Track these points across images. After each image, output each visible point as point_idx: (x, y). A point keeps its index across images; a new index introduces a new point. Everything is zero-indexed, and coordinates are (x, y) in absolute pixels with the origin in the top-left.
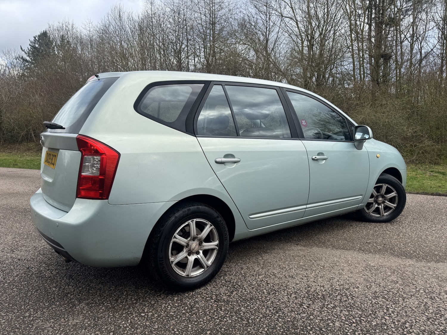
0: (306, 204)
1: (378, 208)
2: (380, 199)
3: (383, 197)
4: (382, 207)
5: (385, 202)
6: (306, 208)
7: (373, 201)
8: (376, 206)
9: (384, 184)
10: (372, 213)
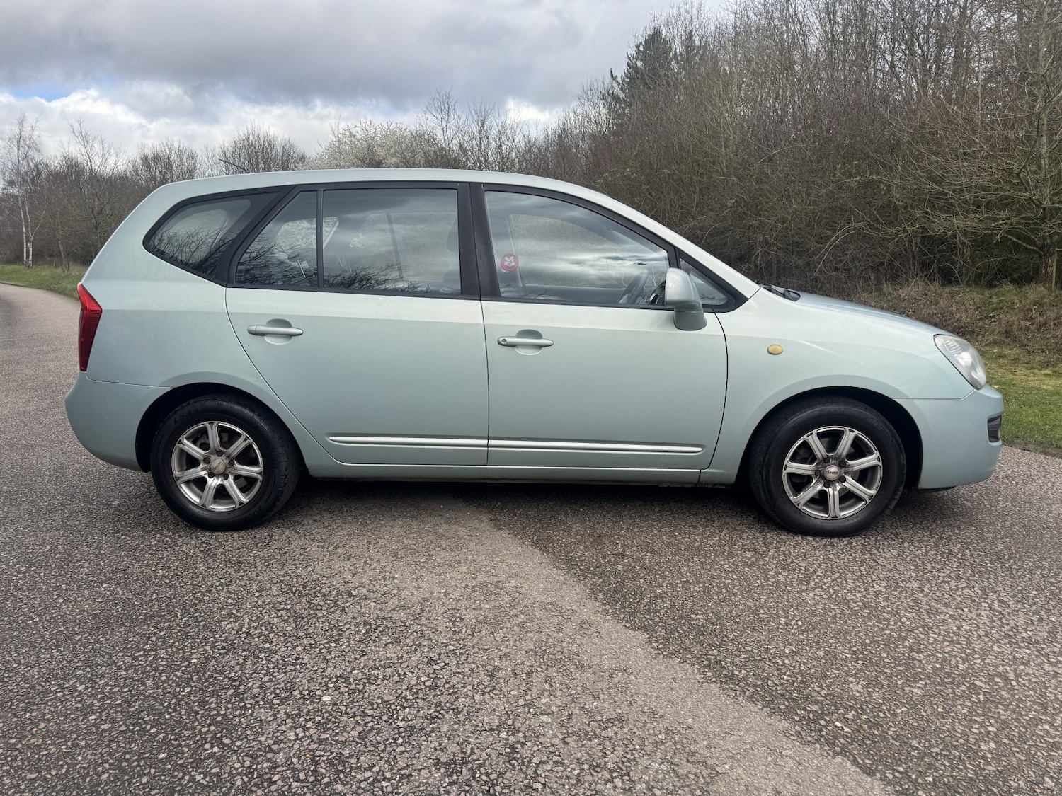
0: (488, 438)
1: (823, 494)
2: (833, 469)
3: (841, 464)
4: (836, 493)
5: (845, 480)
6: (488, 446)
7: (810, 473)
8: (820, 487)
9: (847, 429)
10: (805, 505)
